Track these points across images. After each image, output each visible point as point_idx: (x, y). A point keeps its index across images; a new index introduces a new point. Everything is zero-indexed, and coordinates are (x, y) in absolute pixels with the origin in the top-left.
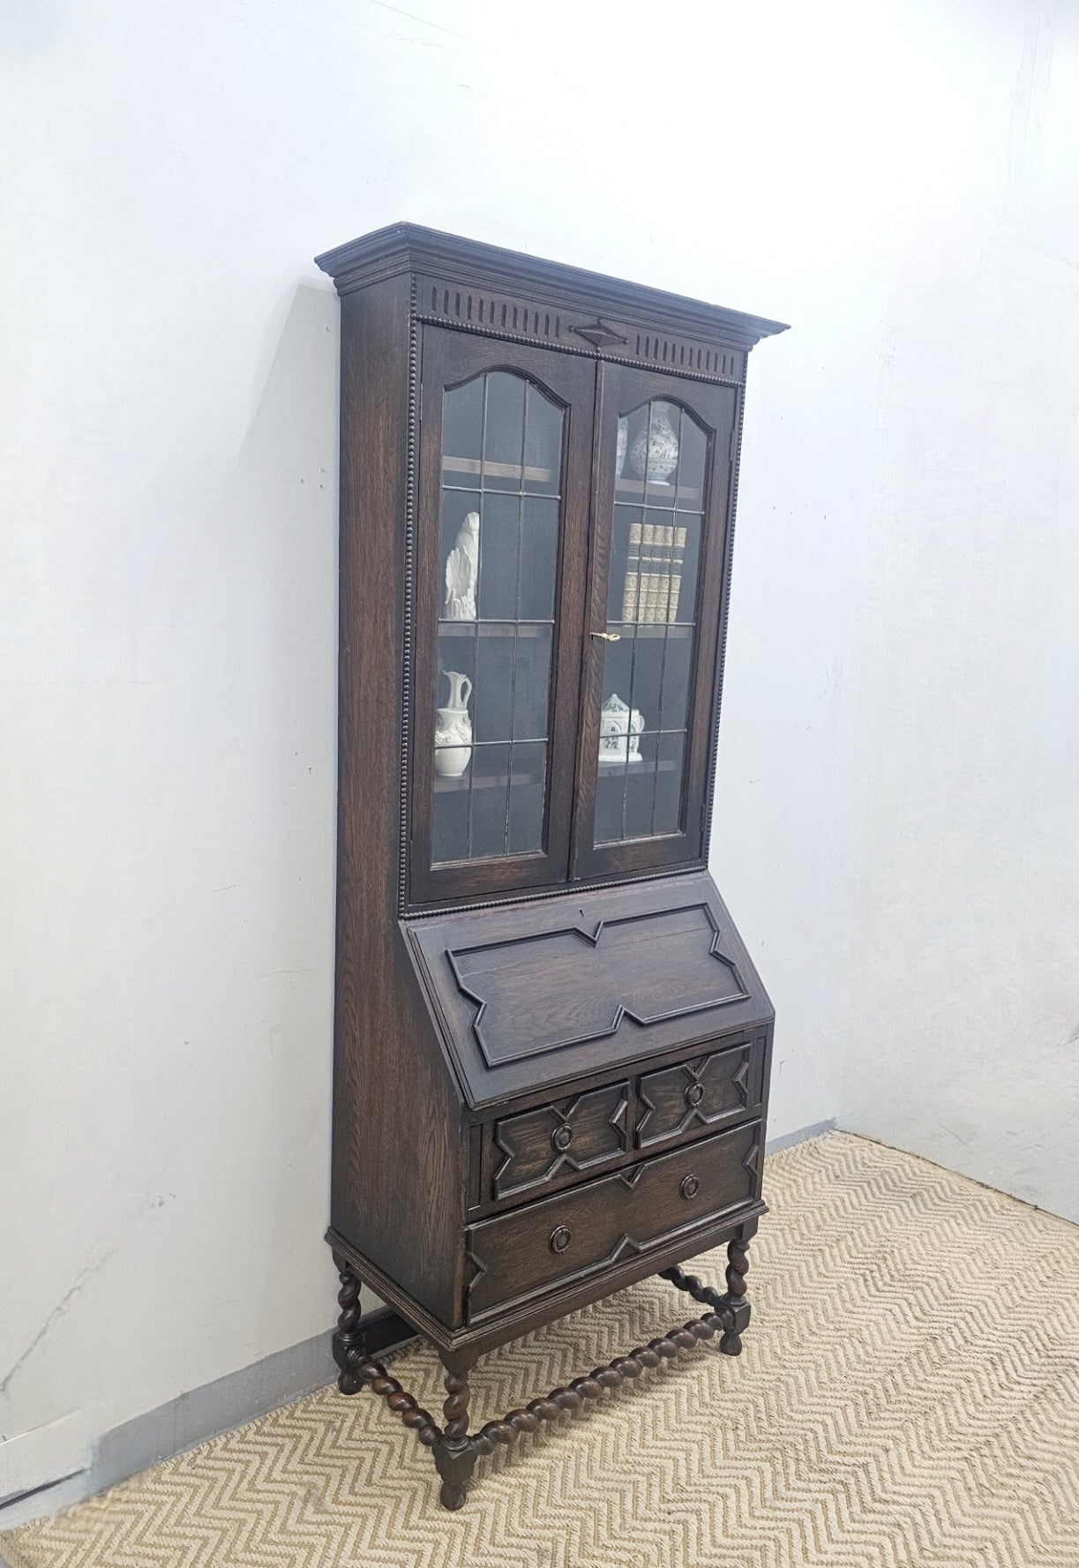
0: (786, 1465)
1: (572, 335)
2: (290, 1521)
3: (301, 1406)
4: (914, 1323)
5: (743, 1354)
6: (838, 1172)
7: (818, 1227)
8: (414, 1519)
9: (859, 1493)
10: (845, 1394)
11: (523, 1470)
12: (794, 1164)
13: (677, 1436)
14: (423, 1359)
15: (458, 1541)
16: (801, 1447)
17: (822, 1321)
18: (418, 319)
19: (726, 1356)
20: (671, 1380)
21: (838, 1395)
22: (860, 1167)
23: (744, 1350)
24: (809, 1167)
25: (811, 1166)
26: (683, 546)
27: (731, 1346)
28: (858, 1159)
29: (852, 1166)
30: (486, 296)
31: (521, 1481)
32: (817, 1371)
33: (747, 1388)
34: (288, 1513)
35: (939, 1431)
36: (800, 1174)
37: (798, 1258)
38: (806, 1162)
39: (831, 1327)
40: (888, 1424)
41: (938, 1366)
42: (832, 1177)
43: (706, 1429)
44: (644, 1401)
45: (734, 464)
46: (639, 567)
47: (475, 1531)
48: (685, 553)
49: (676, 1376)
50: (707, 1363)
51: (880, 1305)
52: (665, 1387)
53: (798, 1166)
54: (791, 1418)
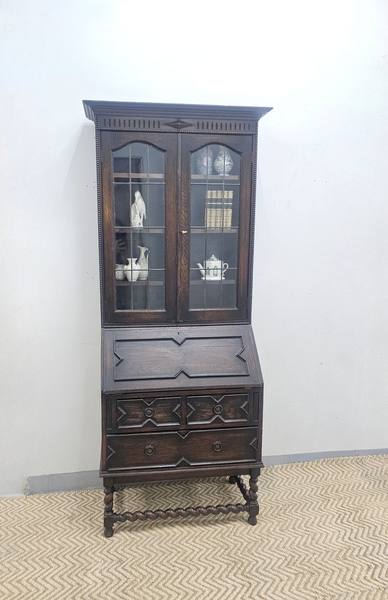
0: (233, 569)
1: (166, 126)
2: (59, 522)
3: (92, 492)
4: (346, 539)
5: (255, 526)
6: (369, 474)
7: (337, 491)
8: (92, 536)
9: (253, 590)
10: (285, 554)
11: (139, 534)
12: (346, 464)
13: (202, 543)
14: (140, 490)
15: (99, 547)
16: (245, 565)
17: (302, 526)
18: (99, 130)
19: (248, 524)
20: (217, 525)
21: (281, 553)
22: (383, 474)
23: (258, 525)
24: (355, 468)
25: (355, 467)
26: (232, 198)
27: (252, 521)
28: (384, 470)
29: (379, 473)
30: (125, 118)
31: (135, 537)
32: (281, 542)
33: (244, 537)
34: (61, 519)
35: (314, 583)
36: (347, 469)
37: (315, 500)
38: (353, 465)
39: (305, 529)
40: (292, 571)
41: (339, 558)
42: (364, 475)
43: (215, 545)
44: (201, 528)
45: (253, 164)
46: (211, 207)
47: (106, 545)
48: (233, 200)
49: (222, 524)
50: (236, 523)
51: (336, 528)
52: (213, 526)
53: (348, 466)
54: (252, 554)
